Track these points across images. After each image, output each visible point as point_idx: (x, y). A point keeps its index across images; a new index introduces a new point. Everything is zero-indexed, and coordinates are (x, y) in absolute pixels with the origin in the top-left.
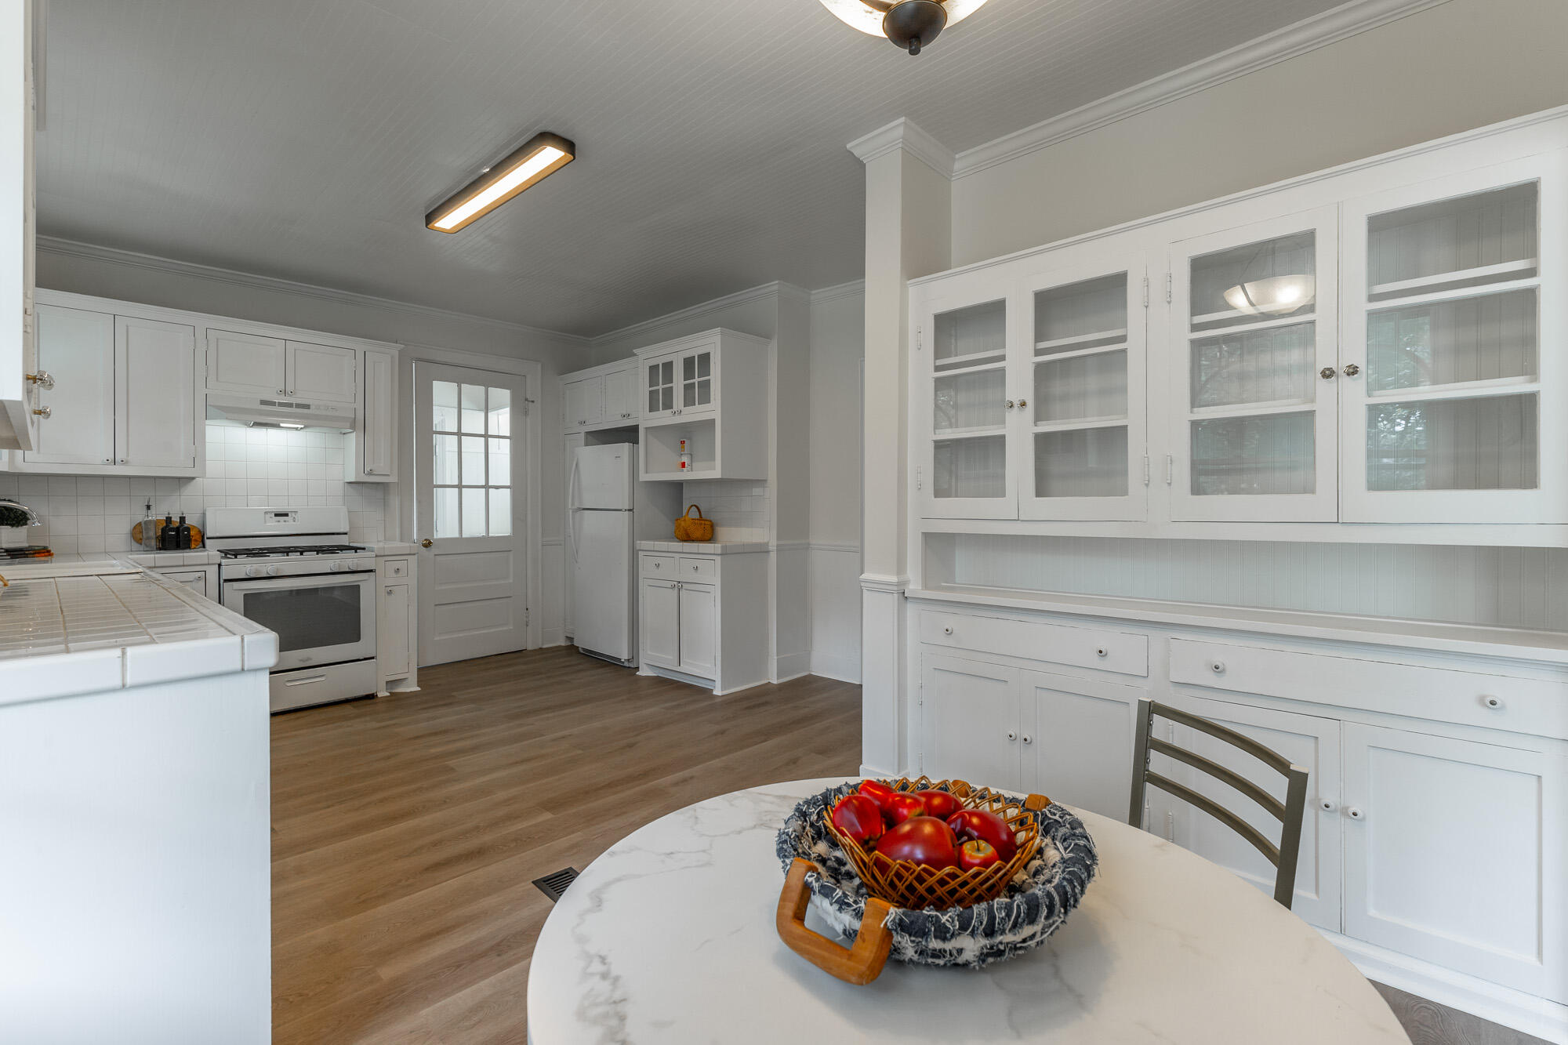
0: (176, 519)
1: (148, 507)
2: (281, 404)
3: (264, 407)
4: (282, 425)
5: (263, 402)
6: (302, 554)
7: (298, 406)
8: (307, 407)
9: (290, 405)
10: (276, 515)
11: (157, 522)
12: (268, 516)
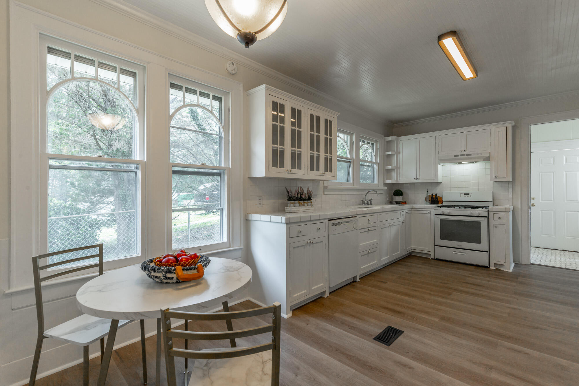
0: (434, 194)
1: (428, 191)
2: (461, 155)
3: (456, 157)
4: (462, 163)
5: (455, 156)
6: (460, 208)
7: (467, 155)
8: (470, 155)
9: (464, 155)
10: (465, 194)
11: (429, 196)
12: (462, 194)
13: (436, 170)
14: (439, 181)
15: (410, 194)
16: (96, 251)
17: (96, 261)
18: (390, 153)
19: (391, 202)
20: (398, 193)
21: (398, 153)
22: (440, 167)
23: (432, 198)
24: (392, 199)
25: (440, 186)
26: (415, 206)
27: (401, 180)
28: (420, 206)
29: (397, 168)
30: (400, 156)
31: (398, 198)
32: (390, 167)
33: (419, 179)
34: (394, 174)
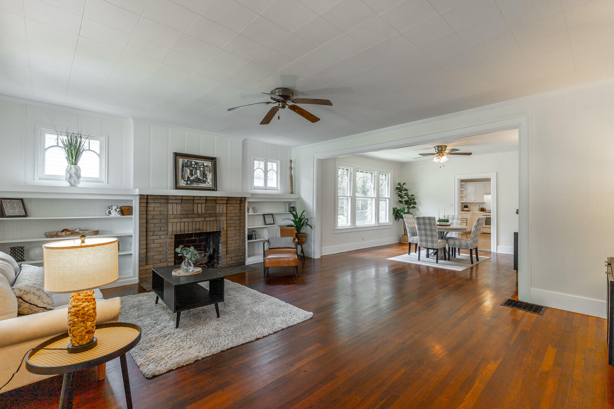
0: (483, 207)
1: (479, 206)
13: (483, 197)
14: (485, 202)
15: (471, 207)
16: (466, 220)
17: (466, 222)
18: (463, 189)
19: (463, 211)
20: (466, 207)
21: (466, 189)
22: (485, 196)
23: (481, 209)
24: (463, 209)
25: (485, 204)
26: (475, 212)
27: (468, 201)
28: (477, 212)
29: (466, 196)
30: (467, 191)
31: (466, 209)
32: (463, 196)
33: (476, 201)
34: (464, 199)
